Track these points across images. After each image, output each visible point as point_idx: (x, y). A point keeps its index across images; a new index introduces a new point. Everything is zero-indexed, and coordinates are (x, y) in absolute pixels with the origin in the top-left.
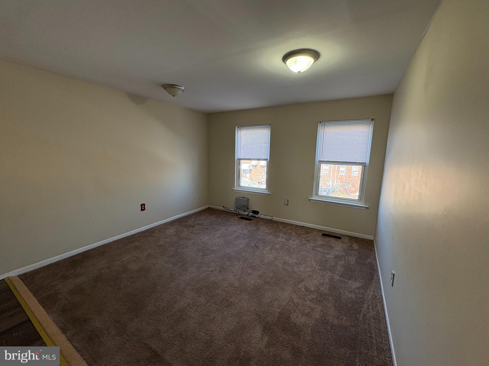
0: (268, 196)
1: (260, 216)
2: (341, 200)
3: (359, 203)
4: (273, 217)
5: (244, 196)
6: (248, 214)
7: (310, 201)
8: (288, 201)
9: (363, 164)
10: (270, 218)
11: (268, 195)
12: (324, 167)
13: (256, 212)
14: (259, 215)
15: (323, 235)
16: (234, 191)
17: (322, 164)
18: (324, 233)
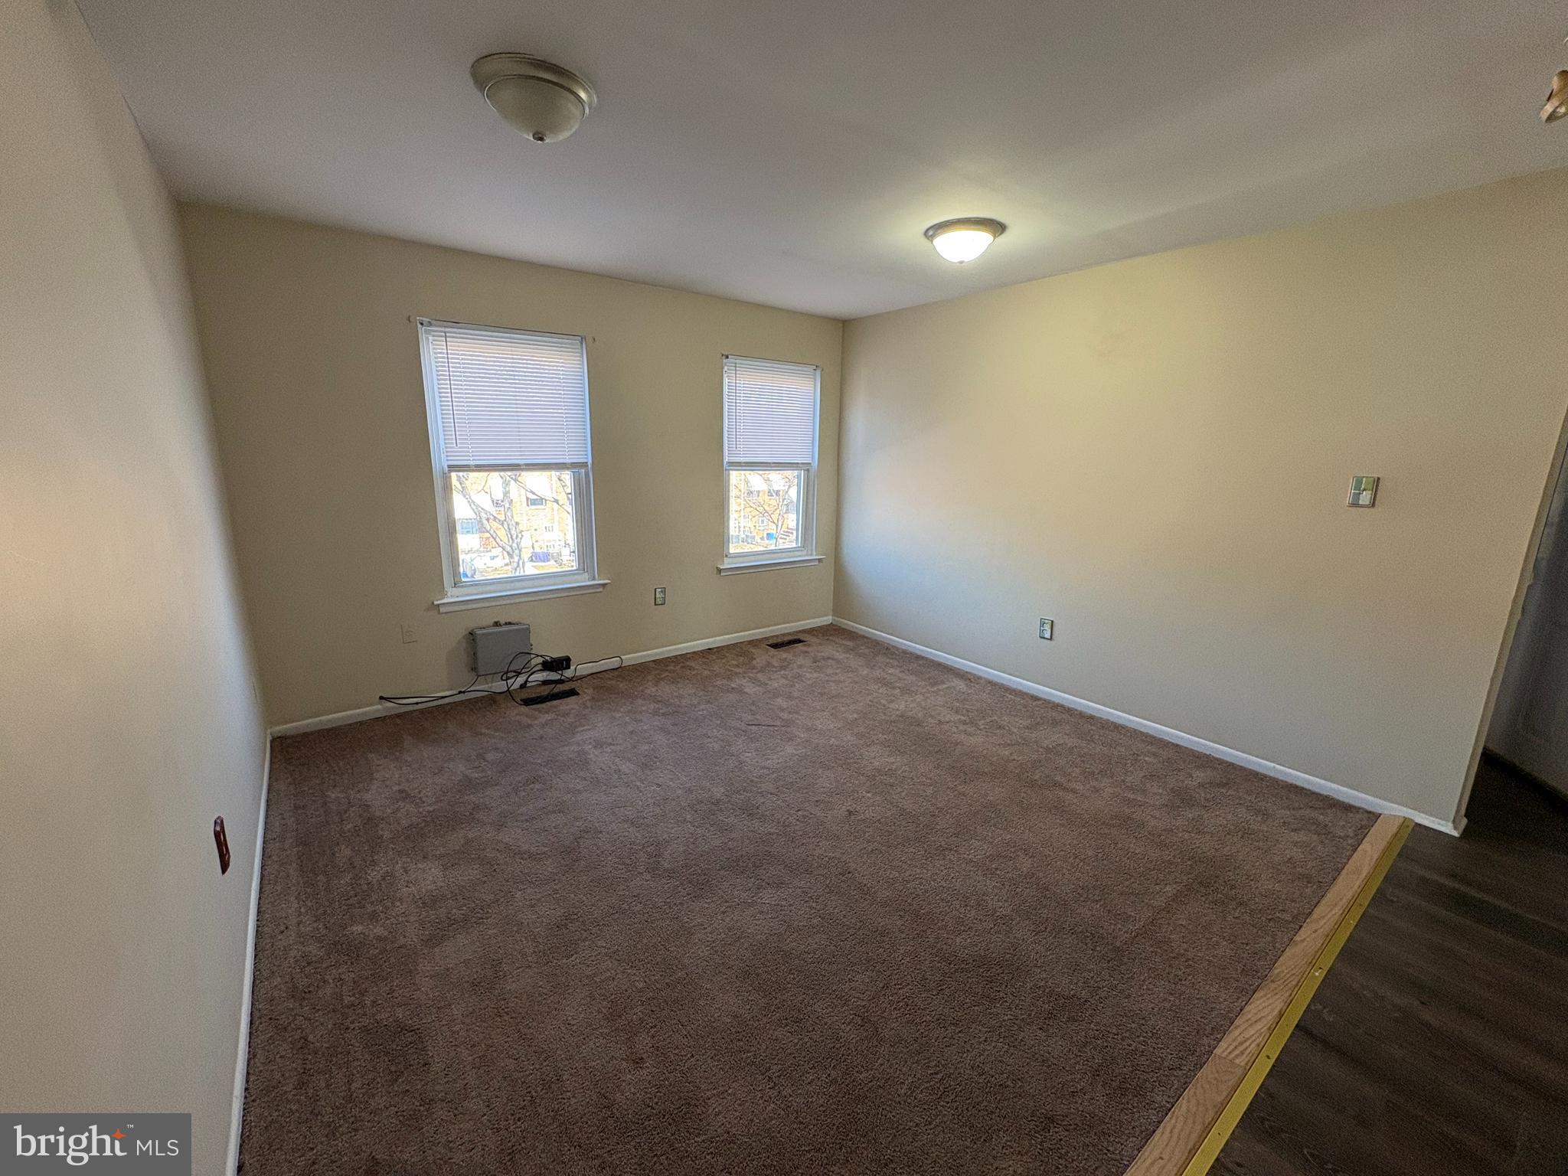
0: (600, 592)
1: (579, 668)
2: (773, 555)
3: (804, 553)
4: (624, 655)
5: (496, 620)
6: (526, 681)
7: (720, 573)
8: (664, 591)
9: (806, 467)
10: (614, 663)
11: (601, 589)
12: (735, 477)
13: (562, 663)
14: (573, 668)
15: (775, 646)
16: (442, 610)
17: (731, 472)
18: (771, 642)
